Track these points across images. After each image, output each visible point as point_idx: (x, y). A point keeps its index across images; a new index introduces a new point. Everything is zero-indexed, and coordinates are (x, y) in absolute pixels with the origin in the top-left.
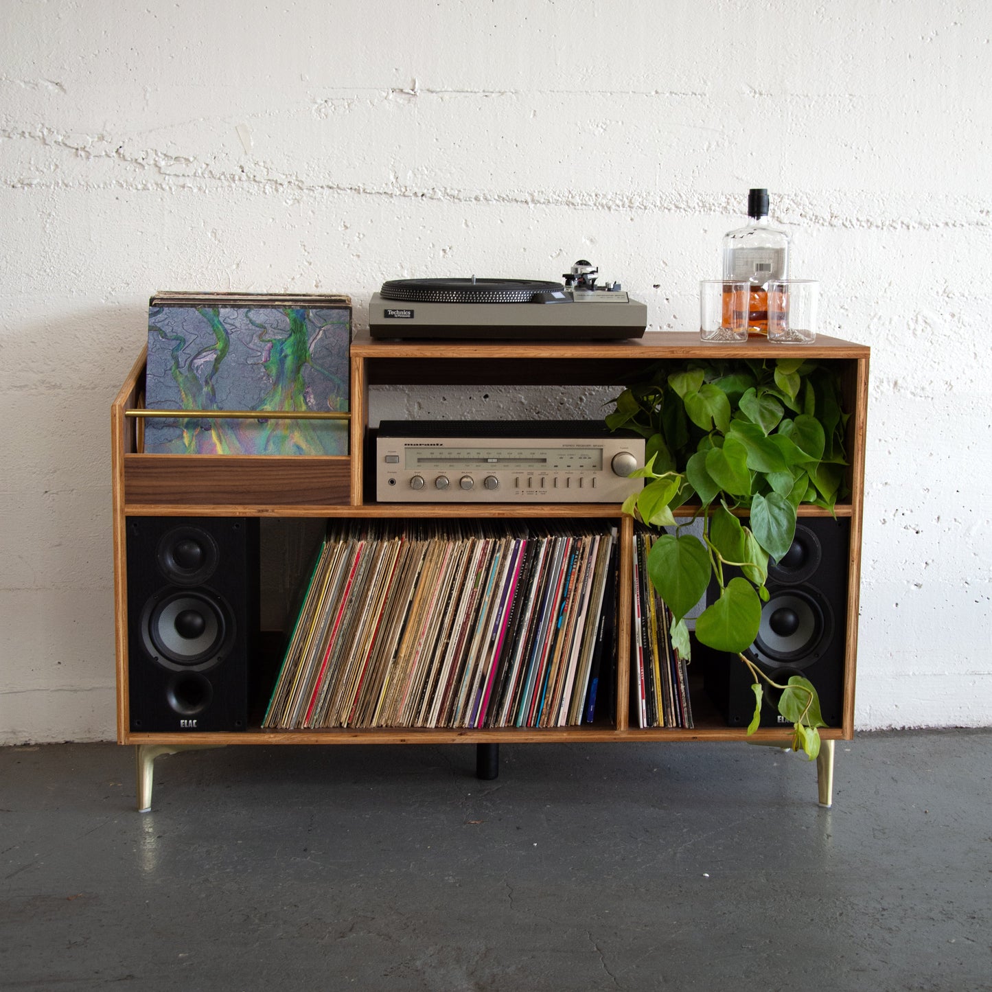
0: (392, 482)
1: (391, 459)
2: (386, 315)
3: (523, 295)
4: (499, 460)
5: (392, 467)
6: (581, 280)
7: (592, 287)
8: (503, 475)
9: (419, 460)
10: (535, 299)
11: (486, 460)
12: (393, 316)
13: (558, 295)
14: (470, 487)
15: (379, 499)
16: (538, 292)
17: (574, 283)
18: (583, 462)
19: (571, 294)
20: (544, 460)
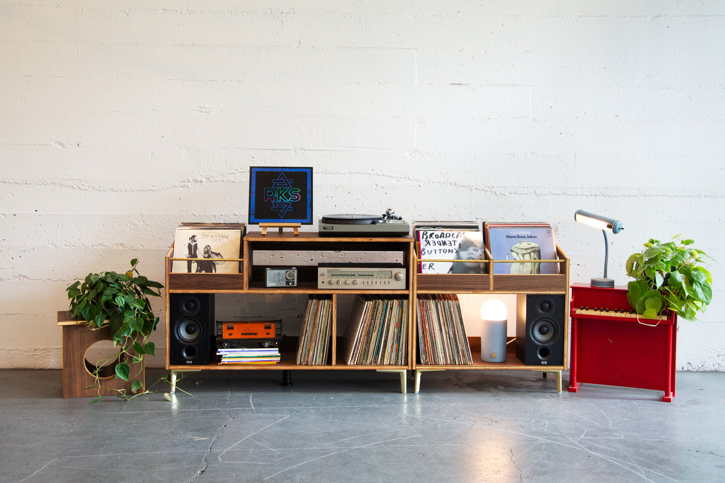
0: (323, 282)
1: (322, 275)
2: (324, 228)
3: (370, 222)
4: (359, 275)
5: (323, 277)
6: (388, 216)
7: (392, 218)
8: (359, 281)
9: (332, 275)
10: (373, 223)
11: (354, 275)
12: (326, 229)
13: (381, 221)
14: (348, 284)
15: (319, 288)
16: (374, 221)
17: (386, 217)
18: (385, 276)
19: (385, 221)
20: (373, 275)
